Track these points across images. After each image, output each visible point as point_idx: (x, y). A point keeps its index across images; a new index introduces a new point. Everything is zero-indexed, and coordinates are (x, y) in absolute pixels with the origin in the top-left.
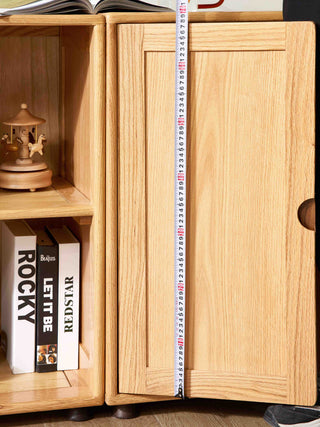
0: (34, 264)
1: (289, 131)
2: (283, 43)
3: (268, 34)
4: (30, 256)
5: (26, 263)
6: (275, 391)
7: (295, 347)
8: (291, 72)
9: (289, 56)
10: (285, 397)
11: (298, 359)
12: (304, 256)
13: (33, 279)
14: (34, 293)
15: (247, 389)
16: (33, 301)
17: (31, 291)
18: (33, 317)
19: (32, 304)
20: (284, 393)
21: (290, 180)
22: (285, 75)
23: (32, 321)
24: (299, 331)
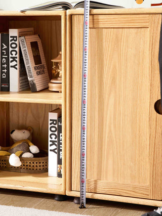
0: (56, 126)
1: (150, 67)
2: (147, 24)
3: (141, 20)
4: (55, 122)
5: (53, 125)
6: (143, 192)
7: (153, 171)
8: (151, 38)
9: (150, 31)
10: (148, 195)
11: (154, 177)
12: (157, 127)
13: (56, 133)
14: (56, 140)
15: (130, 191)
16: (56, 143)
17: (55, 138)
18: (56, 151)
19: (56, 145)
20: (147, 193)
21: (151, 90)
22: (148, 39)
23: (56, 152)
24: (155, 163)
